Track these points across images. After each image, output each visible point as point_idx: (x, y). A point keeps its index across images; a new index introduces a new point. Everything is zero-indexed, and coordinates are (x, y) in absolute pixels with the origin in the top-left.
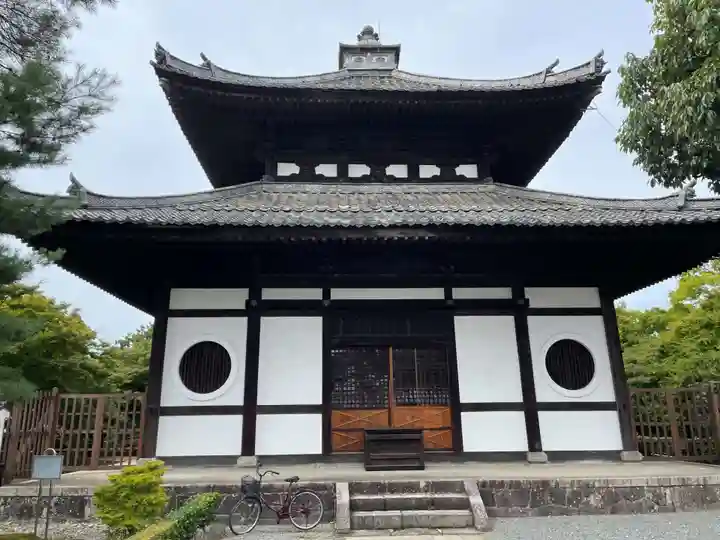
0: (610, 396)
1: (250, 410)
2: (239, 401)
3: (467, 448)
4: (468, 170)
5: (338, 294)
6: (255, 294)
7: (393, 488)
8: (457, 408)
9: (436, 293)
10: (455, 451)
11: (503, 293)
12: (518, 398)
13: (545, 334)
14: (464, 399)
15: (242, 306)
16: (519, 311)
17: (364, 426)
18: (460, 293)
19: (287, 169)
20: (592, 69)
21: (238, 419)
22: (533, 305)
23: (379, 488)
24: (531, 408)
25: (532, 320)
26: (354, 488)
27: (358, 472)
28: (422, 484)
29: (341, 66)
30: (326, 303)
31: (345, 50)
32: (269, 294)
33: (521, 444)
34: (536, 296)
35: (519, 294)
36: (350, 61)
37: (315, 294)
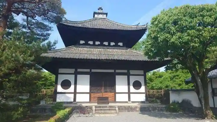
0: (144, 91)
1: (75, 93)
2: (73, 91)
3: (117, 100)
4: (121, 44)
5: (93, 71)
6: (76, 70)
7: (103, 107)
8: (115, 93)
9: (112, 71)
10: (115, 101)
11: (126, 71)
12: (127, 91)
13: (133, 79)
14: (117, 91)
15: (74, 73)
16: (128, 75)
17: (98, 97)
18: (117, 71)
19: (82, 42)
20: (145, 26)
21: (73, 95)
22: (131, 73)
23: (100, 107)
24: (129, 93)
25: (130, 76)
26: (96, 107)
27: (96, 104)
28: (108, 106)
29: (94, 17)
30: (91, 72)
31: (95, 13)
32: (79, 70)
33: (127, 100)
34: (132, 72)
35: (128, 71)
36: (96, 16)
37: (88, 70)
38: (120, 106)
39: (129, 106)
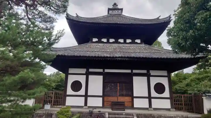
0: (168, 96)
1: (86, 96)
2: (84, 94)
3: (135, 106)
4: (138, 41)
5: (107, 71)
6: (88, 70)
7: (118, 114)
8: (133, 97)
9: (129, 71)
10: (132, 107)
11: (145, 72)
12: (147, 96)
13: (154, 81)
14: (134, 95)
15: (85, 73)
16: (148, 76)
17: (112, 101)
18: (135, 71)
19: (95, 40)
20: (168, 19)
21: (84, 98)
22: (151, 74)
23: (115, 114)
24: (150, 98)
25: (151, 78)
26: (109, 114)
27: (110, 110)
28: (124, 114)
29: (108, 13)
30: (104, 73)
31: (109, 9)
32: (91, 70)
33: (147, 106)
35: (148, 72)
36: (110, 12)
37: (101, 70)
38: (139, 114)
39: (151, 115)
